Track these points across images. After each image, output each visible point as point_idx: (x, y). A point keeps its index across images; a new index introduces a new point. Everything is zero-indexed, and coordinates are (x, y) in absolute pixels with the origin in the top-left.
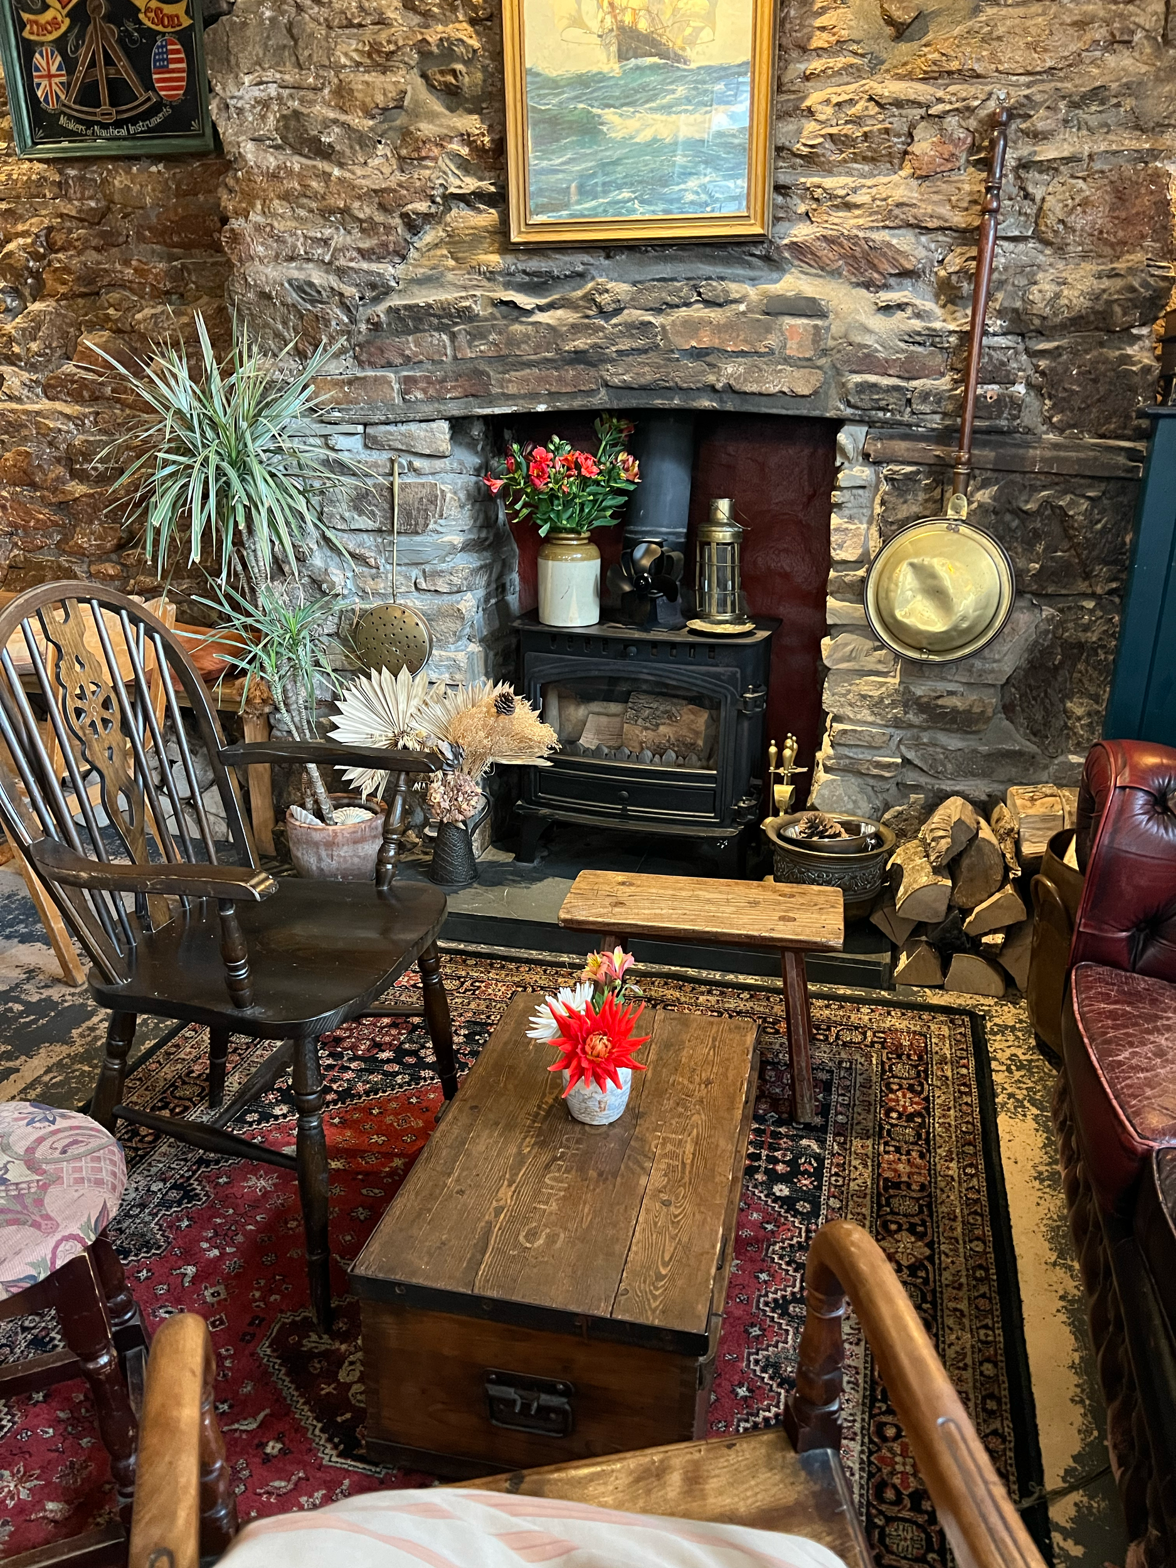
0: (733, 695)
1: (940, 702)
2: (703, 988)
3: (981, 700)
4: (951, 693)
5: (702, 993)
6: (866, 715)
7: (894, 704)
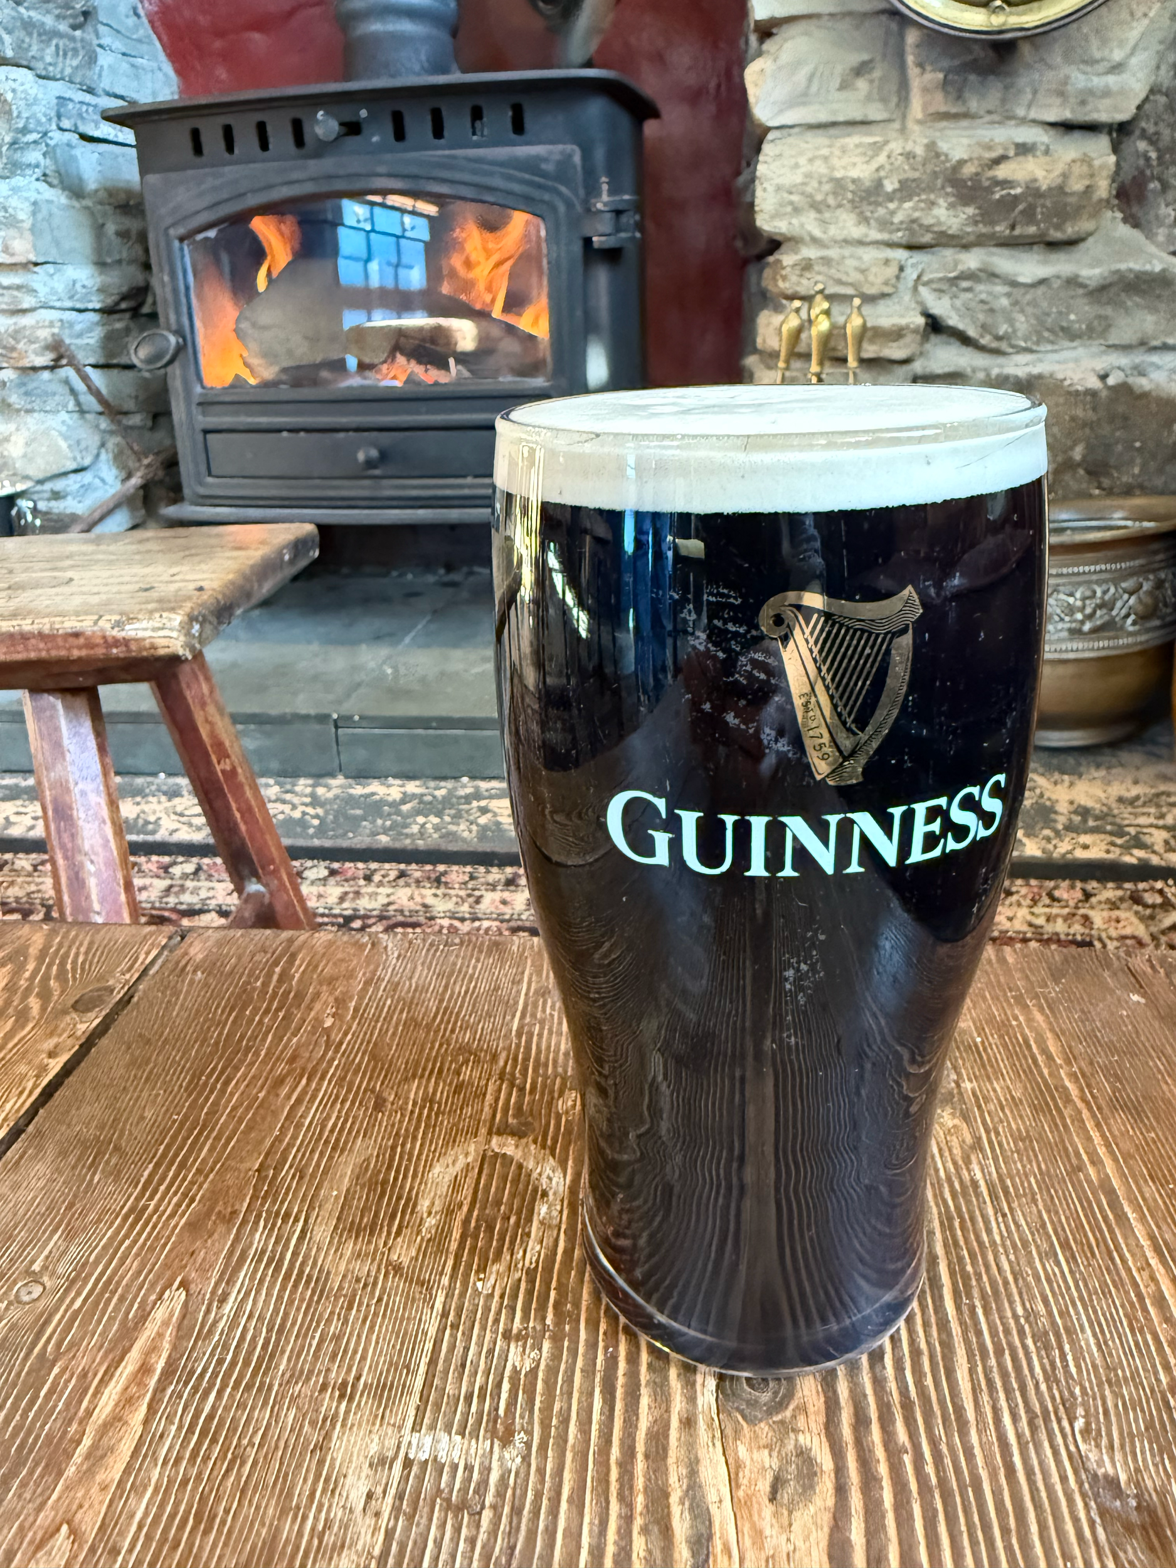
0: (569, 205)
1: (1002, 172)
2: (495, 874)
3: (1086, 160)
4: (1024, 149)
5: (493, 887)
6: (847, 225)
7: (906, 189)
